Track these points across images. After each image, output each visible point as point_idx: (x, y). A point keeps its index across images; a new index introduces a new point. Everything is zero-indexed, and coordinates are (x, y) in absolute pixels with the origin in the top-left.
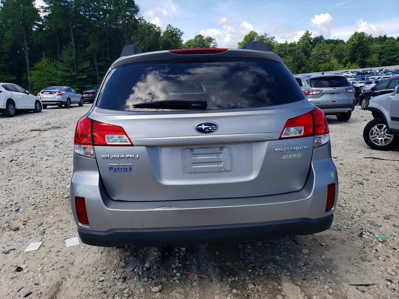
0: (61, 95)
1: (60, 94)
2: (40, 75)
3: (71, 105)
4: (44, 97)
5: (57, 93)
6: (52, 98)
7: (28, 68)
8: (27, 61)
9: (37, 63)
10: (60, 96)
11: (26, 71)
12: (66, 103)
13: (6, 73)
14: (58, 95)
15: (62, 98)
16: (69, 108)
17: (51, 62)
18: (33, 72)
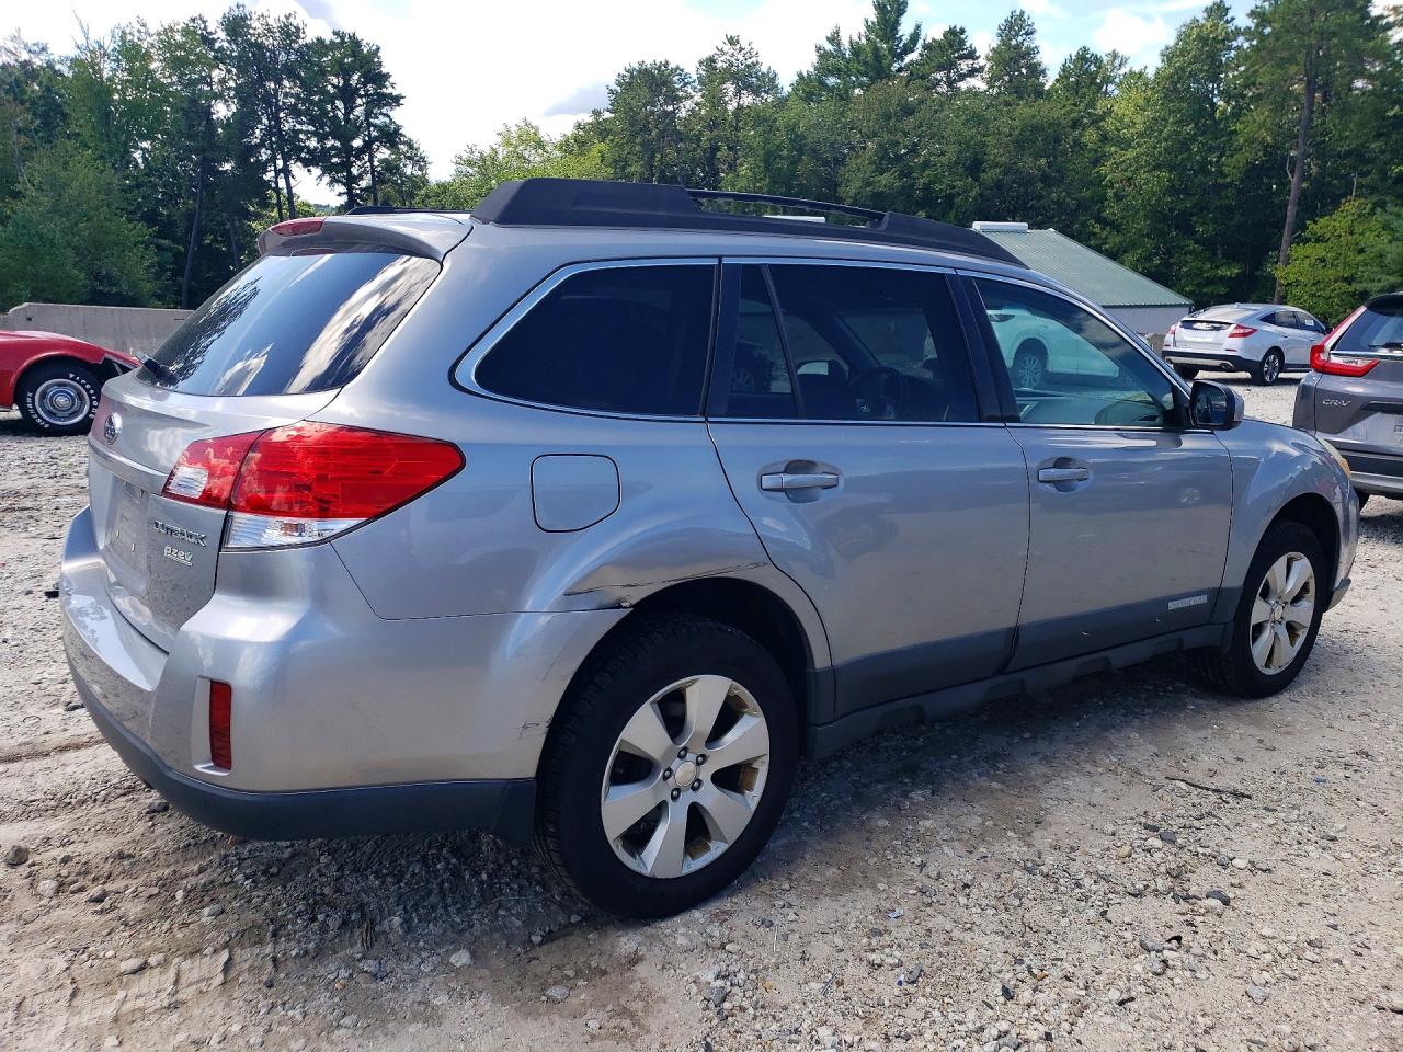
0: (1244, 335)
1: (1242, 331)
2: (1323, 260)
3: (1282, 375)
4: (1187, 339)
5: (1231, 329)
6: (1207, 343)
7: (1286, 237)
8: (1291, 210)
9: (1322, 216)
10: (1241, 339)
11: (1277, 248)
12: (1258, 366)
13: (1215, 254)
14: (1232, 336)
15: (1246, 348)
16: (1265, 384)
17: (1372, 212)
18: (1300, 251)
